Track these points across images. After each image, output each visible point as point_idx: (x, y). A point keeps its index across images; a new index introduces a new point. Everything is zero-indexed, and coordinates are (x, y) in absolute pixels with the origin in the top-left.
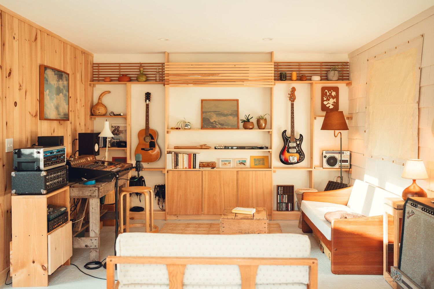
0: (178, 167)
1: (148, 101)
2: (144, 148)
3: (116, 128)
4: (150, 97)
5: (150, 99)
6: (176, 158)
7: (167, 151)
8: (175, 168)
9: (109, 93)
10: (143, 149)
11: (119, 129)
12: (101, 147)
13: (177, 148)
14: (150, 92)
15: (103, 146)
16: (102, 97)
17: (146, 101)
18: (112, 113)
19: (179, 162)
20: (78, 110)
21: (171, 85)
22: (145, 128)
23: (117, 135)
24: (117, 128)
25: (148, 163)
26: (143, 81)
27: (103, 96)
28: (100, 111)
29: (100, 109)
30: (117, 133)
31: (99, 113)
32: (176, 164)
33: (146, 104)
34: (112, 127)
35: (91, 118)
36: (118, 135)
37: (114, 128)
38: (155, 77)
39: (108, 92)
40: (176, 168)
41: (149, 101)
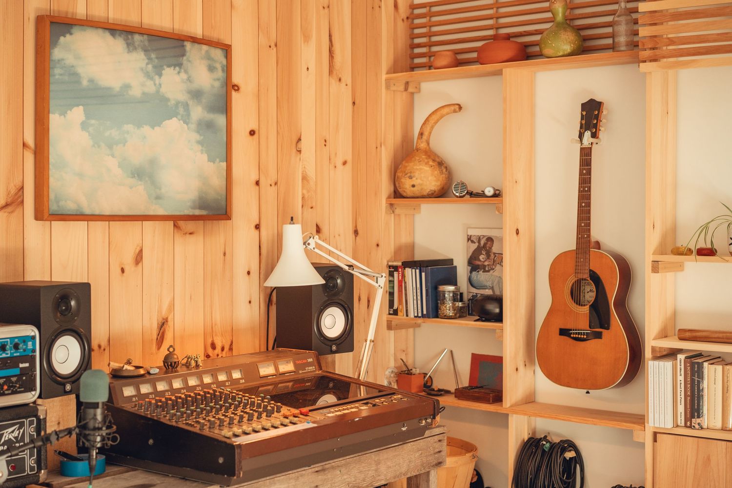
0: (698, 421)
1: (588, 134)
2: (568, 327)
3: (482, 242)
4: (597, 117)
5: (596, 126)
6: (692, 381)
7: (654, 349)
8: (689, 423)
9: (455, 111)
10: (564, 332)
11: (491, 248)
12: (420, 315)
13: (688, 334)
14: (598, 99)
15: (425, 312)
16: (432, 127)
17: (581, 136)
18: (463, 185)
19: (705, 398)
20: (305, 178)
21: (665, 60)
22: (575, 248)
23: (485, 271)
24: (485, 244)
25: (588, 392)
26: (561, 54)
27: (436, 123)
28: (414, 181)
29: (417, 174)
30: (486, 263)
31: (413, 186)
32: (694, 408)
33: (582, 149)
34: (469, 239)
35: (391, 205)
36: (488, 271)
37: (477, 244)
38: (613, 36)
39: (452, 108)
40: (690, 427)
41: (594, 135)
